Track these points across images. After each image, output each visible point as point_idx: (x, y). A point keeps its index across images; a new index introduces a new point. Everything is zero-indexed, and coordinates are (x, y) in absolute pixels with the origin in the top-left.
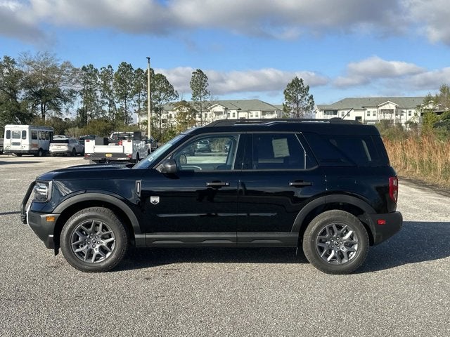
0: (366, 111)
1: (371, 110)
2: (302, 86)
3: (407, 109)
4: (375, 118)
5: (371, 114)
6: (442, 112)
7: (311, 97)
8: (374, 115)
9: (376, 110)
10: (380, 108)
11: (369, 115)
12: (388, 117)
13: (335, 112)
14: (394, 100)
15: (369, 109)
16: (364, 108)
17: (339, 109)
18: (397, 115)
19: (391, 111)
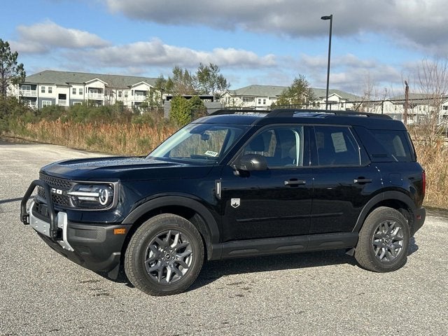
0: (71, 88)
1: (78, 88)
2: (8, 51)
3: (117, 89)
4: (81, 97)
5: (78, 92)
6: (190, 97)
7: (21, 67)
8: (81, 93)
9: (82, 87)
10: (88, 86)
11: (74, 93)
12: (96, 96)
13: (34, 87)
14: (103, 77)
15: (74, 86)
16: (69, 85)
17: (39, 84)
18: (106, 95)
19: (100, 90)
